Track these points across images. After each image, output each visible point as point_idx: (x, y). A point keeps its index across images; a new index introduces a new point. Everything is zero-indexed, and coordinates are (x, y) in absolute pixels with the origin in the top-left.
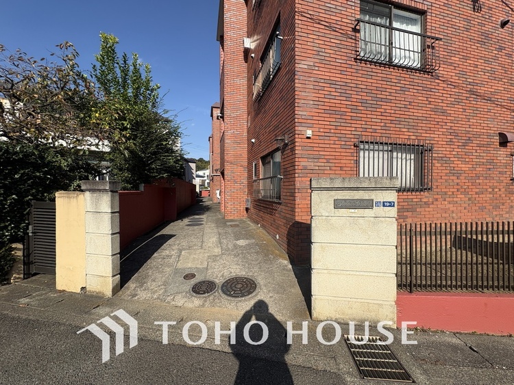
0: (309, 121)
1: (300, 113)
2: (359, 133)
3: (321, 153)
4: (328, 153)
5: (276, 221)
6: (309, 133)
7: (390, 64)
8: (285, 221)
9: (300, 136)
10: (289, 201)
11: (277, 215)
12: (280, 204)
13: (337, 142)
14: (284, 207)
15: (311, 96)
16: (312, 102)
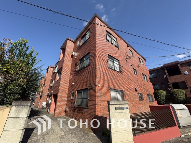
0: (99, 82)
1: (97, 79)
2: (110, 86)
3: (102, 91)
4: (104, 92)
5: (85, 116)
6: (99, 85)
7: (114, 70)
8: (90, 116)
9: (97, 86)
10: (92, 108)
11: (85, 113)
12: (88, 109)
13: (106, 89)
14: (89, 110)
15: (99, 75)
16: (100, 77)
